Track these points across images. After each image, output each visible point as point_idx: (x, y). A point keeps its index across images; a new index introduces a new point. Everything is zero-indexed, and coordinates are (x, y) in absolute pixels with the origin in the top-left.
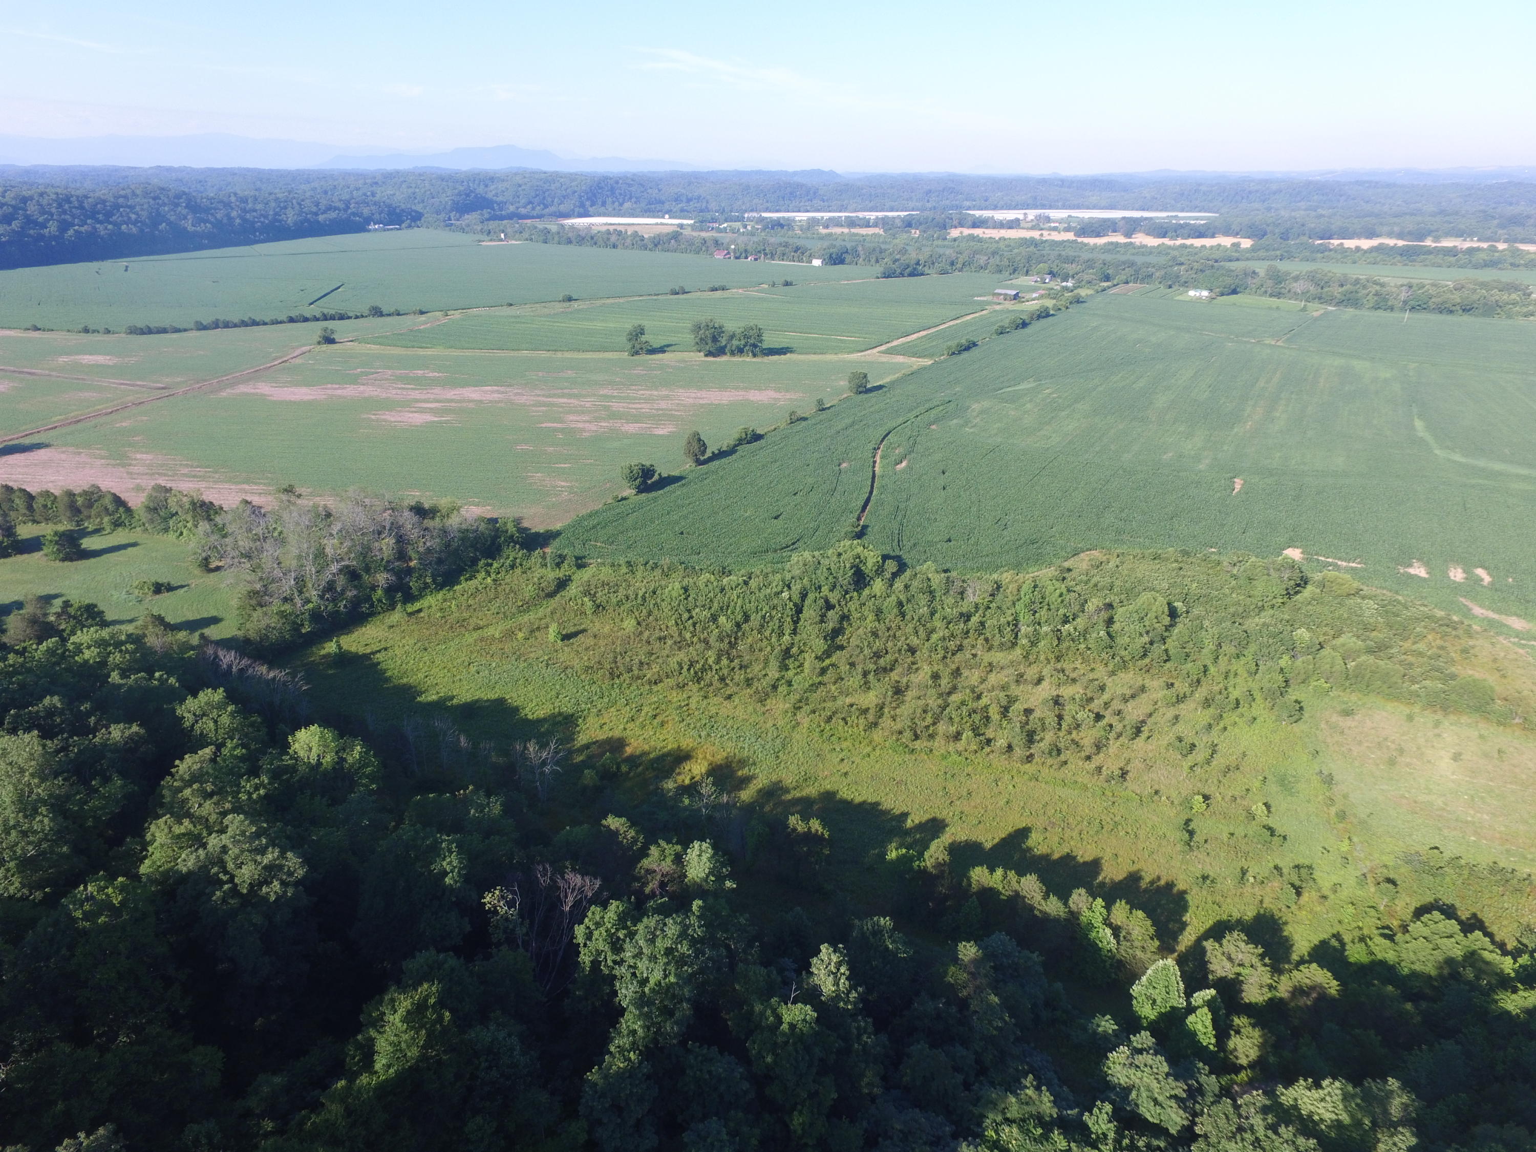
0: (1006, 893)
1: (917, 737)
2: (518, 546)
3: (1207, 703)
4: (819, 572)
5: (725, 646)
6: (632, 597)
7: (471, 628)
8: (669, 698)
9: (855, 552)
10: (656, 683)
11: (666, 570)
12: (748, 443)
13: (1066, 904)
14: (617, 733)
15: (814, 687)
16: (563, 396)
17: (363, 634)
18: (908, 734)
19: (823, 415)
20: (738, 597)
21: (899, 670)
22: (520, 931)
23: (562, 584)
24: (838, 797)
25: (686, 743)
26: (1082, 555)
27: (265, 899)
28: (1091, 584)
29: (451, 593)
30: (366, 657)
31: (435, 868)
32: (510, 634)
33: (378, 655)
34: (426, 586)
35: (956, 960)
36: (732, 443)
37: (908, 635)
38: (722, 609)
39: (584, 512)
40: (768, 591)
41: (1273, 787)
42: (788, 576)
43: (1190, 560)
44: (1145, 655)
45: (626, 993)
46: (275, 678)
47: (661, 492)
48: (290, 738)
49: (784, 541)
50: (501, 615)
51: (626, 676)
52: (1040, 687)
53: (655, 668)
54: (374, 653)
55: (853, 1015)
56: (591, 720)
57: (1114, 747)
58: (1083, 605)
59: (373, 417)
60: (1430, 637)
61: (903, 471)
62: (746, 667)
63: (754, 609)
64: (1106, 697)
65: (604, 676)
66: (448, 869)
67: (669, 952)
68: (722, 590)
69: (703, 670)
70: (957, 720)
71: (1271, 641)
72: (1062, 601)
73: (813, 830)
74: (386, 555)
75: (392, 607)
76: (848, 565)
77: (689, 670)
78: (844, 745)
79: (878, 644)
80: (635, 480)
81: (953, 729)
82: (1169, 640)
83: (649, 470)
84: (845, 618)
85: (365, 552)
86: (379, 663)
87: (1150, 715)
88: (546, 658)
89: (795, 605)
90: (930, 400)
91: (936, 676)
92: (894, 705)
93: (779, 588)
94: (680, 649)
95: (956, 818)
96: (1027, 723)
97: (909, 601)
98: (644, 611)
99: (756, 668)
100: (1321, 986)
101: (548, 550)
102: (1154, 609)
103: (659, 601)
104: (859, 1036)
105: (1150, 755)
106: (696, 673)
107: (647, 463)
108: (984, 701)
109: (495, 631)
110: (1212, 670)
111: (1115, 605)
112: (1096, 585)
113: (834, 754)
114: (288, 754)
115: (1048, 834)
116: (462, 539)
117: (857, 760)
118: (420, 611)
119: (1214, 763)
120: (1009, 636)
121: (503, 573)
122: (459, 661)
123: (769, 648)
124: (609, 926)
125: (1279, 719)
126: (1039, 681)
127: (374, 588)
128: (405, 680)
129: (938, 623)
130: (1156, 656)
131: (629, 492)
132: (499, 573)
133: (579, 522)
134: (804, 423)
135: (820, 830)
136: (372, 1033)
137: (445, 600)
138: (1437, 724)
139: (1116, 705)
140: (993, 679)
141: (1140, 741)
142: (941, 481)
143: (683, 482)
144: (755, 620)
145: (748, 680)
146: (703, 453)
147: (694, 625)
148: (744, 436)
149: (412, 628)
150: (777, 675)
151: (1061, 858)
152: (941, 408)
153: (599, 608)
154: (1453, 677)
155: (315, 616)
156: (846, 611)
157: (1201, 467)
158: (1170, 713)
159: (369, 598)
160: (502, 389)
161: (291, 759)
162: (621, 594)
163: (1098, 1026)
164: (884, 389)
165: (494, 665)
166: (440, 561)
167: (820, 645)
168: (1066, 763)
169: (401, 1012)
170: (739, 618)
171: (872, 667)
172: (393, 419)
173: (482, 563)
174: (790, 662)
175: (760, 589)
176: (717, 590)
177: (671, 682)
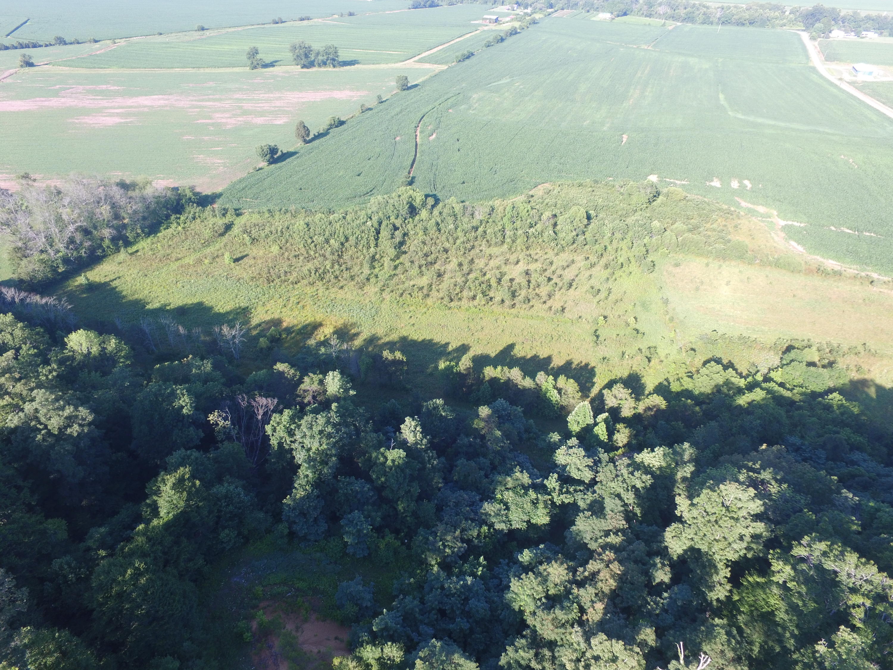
0: (503, 379)
1: (452, 300)
2: (195, 205)
3: (606, 266)
4: (387, 208)
5: (335, 257)
6: (274, 232)
7: (173, 259)
8: (306, 291)
9: (408, 194)
10: (296, 283)
11: (293, 213)
12: (337, 127)
13: (534, 380)
14: (276, 316)
15: (391, 277)
16: (209, 100)
17: (102, 269)
18: (447, 299)
19: (382, 106)
20: (340, 227)
21: (439, 263)
22: (234, 433)
23: (228, 227)
24: (410, 338)
25: (319, 318)
26: (539, 187)
27: (70, 436)
28: (545, 204)
29: (156, 238)
30: (106, 284)
31: (176, 404)
32: (199, 261)
33: (115, 282)
34: (138, 235)
35: (478, 416)
36: (326, 127)
37: (443, 242)
38: (331, 235)
39: (235, 179)
40: (358, 222)
41: (639, 308)
42: (369, 212)
43: (599, 185)
44: (574, 242)
45: (300, 457)
46: (46, 303)
47: (284, 163)
48: (66, 339)
49: (364, 190)
50: (192, 250)
51: (277, 280)
52: (518, 266)
53: (295, 274)
54: (112, 281)
55: (425, 451)
56: (260, 309)
57: (558, 295)
58: (540, 217)
59: (76, 121)
60: (719, 220)
61: (434, 140)
62: (350, 269)
63: (350, 233)
64: (553, 268)
65: (263, 282)
66: (183, 404)
67: (321, 432)
68: (330, 223)
69: (324, 273)
70: (473, 288)
71: (640, 229)
72: (529, 215)
73: (397, 358)
74: (105, 217)
75: (118, 250)
76: (405, 203)
77: (315, 273)
78: (411, 308)
79: (426, 249)
80: (266, 155)
81: (471, 294)
82: (586, 233)
83: (274, 149)
84: (405, 234)
85: (91, 216)
86: (117, 287)
87: (577, 276)
88: (226, 274)
89: (376, 229)
90: (447, 93)
91: (460, 265)
92: (438, 283)
93: (365, 220)
94: (308, 261)
95: (476, 342)
96: (511, 287)
97: (442, 221)
98: (283, 240)
99: (356, 269)
100: (658, 405)
101: (216, 206)
102: (579, 215)
103: (291, 233)
104: (429, 460)
105: (577, 297)
106: (320, 275)
107: (272, 144)
108: (488, 276)
109: (190, 260)
110: (609, 248)
111: (557, 215)
112: (547, 204)
113: (406, 314)
114: (67, 349)
115: (524, 345)
116: (157, 203)
117: (419, 316)
118: (137, 251)
119: (610, 298)
120: (500, 238)
121: (188, 223)
122: (170, 281)
123: (362, 256)
124: (285, 423)
125: (643, 271)
126: (518, 262)
127: (102, 239)
128: (136, 296)
129: (460, 234)
130: (580, 243)
131: (263, 164)
132: (185, 223)
133: (234, 185)
134: (370, 112)
135: (401, 357)
136: (155, 498)
137: (153, 243)
138: (720, 267)
139: (559, 272)
140: (492, 263)
141: (572, 290)
142: (457, 145)
143: (297, 155)
144: (352, 240)
145: (351, 276)
146: (308, 135)
147: (315, 246)
148: (333, 123)
149: (134, 263)
150: (369, 272)
151: (532, 357)
152: (454, 98)
153: (254, 240)
154: (729, 241)
155: (66, 261)
156: (406, 230)
157: (605, 129)
158: (588, 273)
159: (100, 246)
160: (166, 97)
161: (70, 351)
162: (267, 230)
163: (551, 438)
164: (419, 87)
165: (192, 281)
166: (144, 218)
167: (392, 252)
168: (533, 306)
169: (169, 484)
170: (343, 239)
171: (424, 262)
172: (91, 122)
173: (173, 217)
174: (376, 264)
175: (353, 221)
176: (327, 223)
177: (305, 282)
